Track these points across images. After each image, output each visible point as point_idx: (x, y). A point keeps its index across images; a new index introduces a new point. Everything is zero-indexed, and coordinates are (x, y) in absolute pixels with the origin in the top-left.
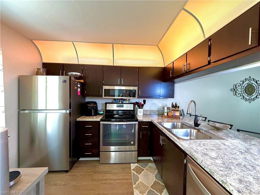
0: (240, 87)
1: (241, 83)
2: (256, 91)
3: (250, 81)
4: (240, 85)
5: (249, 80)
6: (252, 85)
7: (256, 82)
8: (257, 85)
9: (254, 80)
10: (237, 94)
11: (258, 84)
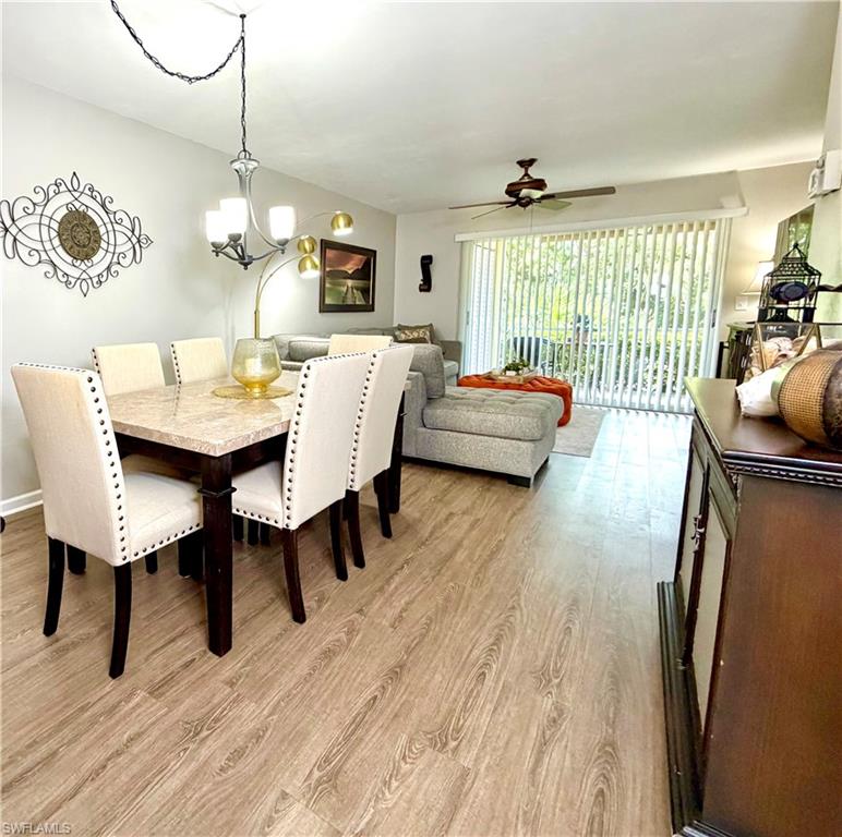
0: (36, 219)
1: (39, 198)
2: (104, 245)
3: (77, 194)
4: (31, 206)
5: (71, 188)
6: (85, 216)
7: (103, 206)
8: (106, 220)
9: (95, 193)
10: (23, 251)
11: (112, 216)
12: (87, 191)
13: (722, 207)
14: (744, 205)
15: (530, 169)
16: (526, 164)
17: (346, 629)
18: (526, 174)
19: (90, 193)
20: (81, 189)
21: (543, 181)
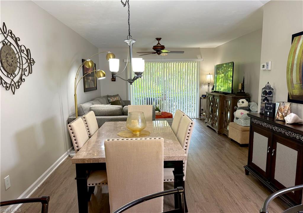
2: (18, 65)
3: (6, 36)
5: (3, 32)
6: (10, 48)
7: (16, 42)
8: (18, 50)
9: (12, 35)
11: (20, 49)
12: (10, 34)
13: (197, 58)
14: (202, 58)
15: (160, 41)
16: (158, 39)
17: (199, 208)
18: (159, 43)
19: (10, 35)
20: (7, 33)
21: (164, 46)
